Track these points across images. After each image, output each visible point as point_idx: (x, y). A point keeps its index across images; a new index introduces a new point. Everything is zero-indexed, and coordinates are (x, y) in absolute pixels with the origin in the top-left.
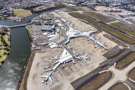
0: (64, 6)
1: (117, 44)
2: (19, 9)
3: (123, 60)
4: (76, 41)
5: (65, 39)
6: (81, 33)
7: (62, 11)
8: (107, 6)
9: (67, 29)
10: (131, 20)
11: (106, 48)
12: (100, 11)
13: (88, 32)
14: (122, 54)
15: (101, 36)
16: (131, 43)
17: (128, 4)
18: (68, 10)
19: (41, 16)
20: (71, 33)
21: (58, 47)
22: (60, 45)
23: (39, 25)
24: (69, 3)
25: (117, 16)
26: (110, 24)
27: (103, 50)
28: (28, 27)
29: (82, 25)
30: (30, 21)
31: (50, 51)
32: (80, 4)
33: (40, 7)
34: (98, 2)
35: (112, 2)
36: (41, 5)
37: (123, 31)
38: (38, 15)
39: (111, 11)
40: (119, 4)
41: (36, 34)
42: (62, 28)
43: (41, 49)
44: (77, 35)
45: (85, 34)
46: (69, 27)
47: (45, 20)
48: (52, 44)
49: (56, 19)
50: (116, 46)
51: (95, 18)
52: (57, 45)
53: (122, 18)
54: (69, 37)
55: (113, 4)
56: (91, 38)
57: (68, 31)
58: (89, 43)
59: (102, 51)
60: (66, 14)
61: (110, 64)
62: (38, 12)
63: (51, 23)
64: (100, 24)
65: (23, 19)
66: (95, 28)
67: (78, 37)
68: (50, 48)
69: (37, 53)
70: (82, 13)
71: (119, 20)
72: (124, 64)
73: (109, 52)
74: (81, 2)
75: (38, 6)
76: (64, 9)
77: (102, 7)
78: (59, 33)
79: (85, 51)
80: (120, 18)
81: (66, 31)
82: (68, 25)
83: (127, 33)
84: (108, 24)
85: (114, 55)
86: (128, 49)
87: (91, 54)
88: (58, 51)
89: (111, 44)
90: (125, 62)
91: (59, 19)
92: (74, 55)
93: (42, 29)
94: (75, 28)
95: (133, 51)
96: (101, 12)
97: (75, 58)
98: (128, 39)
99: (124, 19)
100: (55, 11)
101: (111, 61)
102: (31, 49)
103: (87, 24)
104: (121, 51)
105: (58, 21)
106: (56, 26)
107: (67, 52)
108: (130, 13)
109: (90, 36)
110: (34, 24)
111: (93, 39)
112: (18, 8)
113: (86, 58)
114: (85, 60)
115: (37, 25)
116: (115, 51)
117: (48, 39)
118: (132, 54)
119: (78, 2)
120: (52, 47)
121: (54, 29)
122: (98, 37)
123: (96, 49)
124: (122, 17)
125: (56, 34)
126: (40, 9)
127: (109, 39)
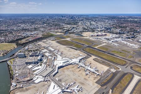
0: (52, 36)
1: (108, 68)
2: (3, 43)
3: (118, 85)
4: (65, 70)
5: (52, 69)
6: (70, 61)
7: (50, 40)
8: (93, 31)
9: (55, 58)
10: (116, 42)
11: (98, 74)
12: (87, 36)
13: (77, 58)
14: (115, 78)
15: (91, 61)
16: (122, 64)
17: (111, 28)
18: (56, 39)
19: (26, 48)
20: (59, 62)
21: (44, 81)
22: (46, 78)
23: (23, 57)
24: (56, 32)
25: (103, 39)
26: (98, 47)
27: (96, 76)
28: (11, 62)
29: (71, 52)
30: (14, 55)
31: (35, 87)
32: (67, 32)
33: (26, 39)
34: (85, 29)
35: (97, 27)
36: (28, 37)
37: (112, 53)
38: (24, 47)
39: (97, 35)
40: (103, 29)
41: (19, 68)
42: (49, 57)
43: (23, 86)
44: (66, 63)
45: (74, 60)
46: (57, 56)
47: (31, 51)
48: (38, 78)
49: (43, 48)
50: (108, 70)
51: (83, 44)
52: (44, 78)
53: (108, 41)
54: (57, 67)
55: (98, 30)
56: (81, 64)
57: (56, 60)
58: (80, 71)
59: (94, 78)
60: (54, 42)
61: (105, 92)
63: (38, 54)
64: (88, 48)
65: (6, 53)
66: (84, 54)
67: (67, 65)
68: (34, 83)
69: (17, 93)
70: (70, 40)
71: (105, 43)
72: (119, 90)
73: (101, 77)
74: (69, 30)
76: (52, 38)
77: (89, 32)
78: (46, 63)
79: (76, 80)
80: (106, 41)
81: (54, 60)
82: (56, 54)
83: (115, 55)
84: (96, 47)
85: (108, 81)
86: (120, 71)
87: (83, 84)
88: (44, 85)
90: (121, 87)
91: (47, 48)
92: (63, 88)
93: (26, 62)
94: (63, 56)
95: (126, 72)
96: (88, 38)
97: (65, 91)
98: (118, 61)
99: (110, 42)
100: (42, 41)
101: (105, 89)
103: (76, 50)
104: (114, 74)
105: (45, 50)
106: (43, 56)
107: (55, 85)
108: (114, 36)
109: (80, 62)
110: (18, 57)
111: (83, 65)
112: (1, 43)
113: (77, 89)
114: (76, 92)
115: (21, 57)
116: (107, 75)
117: (33, 72)
118: (126, 76)
119: (66, 30)
120: (36, 82)
121: (41, 60)
122: (89, 62)
123: (88, 76)
124: (108, 39)
125: (43, 65)
126: (26, 40)
127: (100, 63)
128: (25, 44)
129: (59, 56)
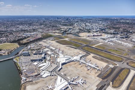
0: (51, 36)
1: (107, 64)
2: (5, 43)
3: (117, 79)
4: (68, 67)
5: (57, 66)
6: (72, 58)
7: (50, 40)
8: (89, 32)
9: (57, 56)
10: (112, 41)
11: (98, 69)
12: (84, 37)
13: (77, 56)
14: (114, 73)
15: (90, 58)
16: (118, 61)
17: (106, 29)
18: (55, 39)
19: (29, 47)
20: (62, 59)
21: (51, 76)
22: (52, 73)
23: (28, 56)
24: (55, 33)
25: (99, 39)
26: (96, 46)
27: (96, 71)
28: (17, 60)
29: (71, 50)
30: (18, 53)
31: (43, 81)
32: (65, 33)
33: (27, 39)
34: (81, 30)
35: (92, 28)
36: (28, 37)
37: (109, 51)
38: (26, 47)
39: (93, 36)
40: (98, 30)
41: (25, 65)
42: (52, 55)
43: (33, 80)
44: (68, 60)
45: (75, 58)
46: (58, 54)
47: (34, 50)
48: (44, 73)
49: (45, 48)
50: (107, 66)
51: (81, 43)
52: (50, 73)
53: (104, 41)
54: (61, 63)
55: (94, 30)
56: (82, 61)
57: (59, 57)
58: (81, 67)
59: (95, 72)
60: (54, 42)
61: (107, 84)
62: (26, 43)
63: (41, 52)
64: (86, 47)
65: (10, 52)
66: (84, 52)
67: (69, 62)
68: (42, 77)
69: (28, 85)
70: (68, 40)
71: (102, 42)
72: (119, 82)
73: (102, 72)
74: (66, 31)
75: (25, 38)
76: (51, 39)
77: (85, 33)
78: (49, 60)
79: (79, 75)
80: (102, 41)
81: (57, 58)
82: (57, 52)
83: (112, 53)
84: (94, 46)
85: (108, 75)
86: (118, 66)
87: (86, 77)
88: (51, 79)
89: (102, 64)
90: (120, 80)
91: (48, 47)
92: (69, 81)
93: (31, 59)
94: (64, 54)
95: (123, 67)
96: (85, 38)
97: (71, 84)
98: (115, 58)
99: (106, 41)
100: (43, 41)
101: (106, 81)
102: (21, 82)
103: (75, 49)
104: (113, 70)
105: (47, 49)
106: (46, 55)
107: (61, 79)
108: (109, 36)
109: (80, 59)
110: (22, 55)
111: (84, 62)
113: (81, 81)
114: (81, 84)
115: (25, 56)
116: (107, 70)
117: (39, 68)
118: (123, 71)
119: (63, 31)
120: (44, 76)
121: (45, 58)
122: (88, 60)
123: (90, 71)
124: (104, 39)
125: (47, 62)
126: (27, 40)
127: (99, 60)
128: (27, 44)
129: (60, 54)
